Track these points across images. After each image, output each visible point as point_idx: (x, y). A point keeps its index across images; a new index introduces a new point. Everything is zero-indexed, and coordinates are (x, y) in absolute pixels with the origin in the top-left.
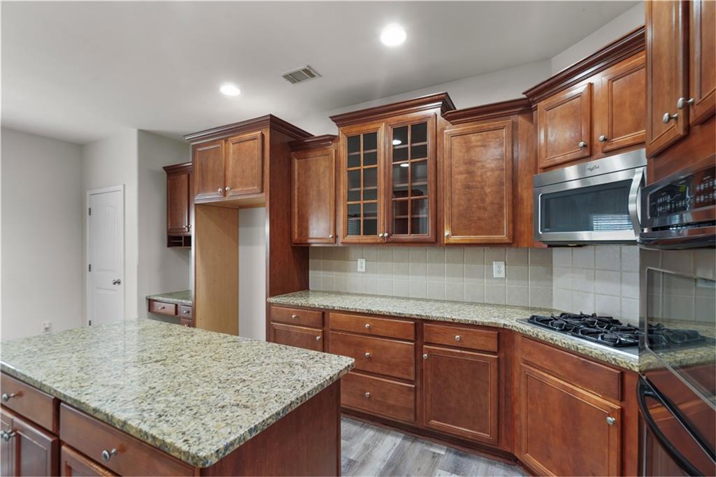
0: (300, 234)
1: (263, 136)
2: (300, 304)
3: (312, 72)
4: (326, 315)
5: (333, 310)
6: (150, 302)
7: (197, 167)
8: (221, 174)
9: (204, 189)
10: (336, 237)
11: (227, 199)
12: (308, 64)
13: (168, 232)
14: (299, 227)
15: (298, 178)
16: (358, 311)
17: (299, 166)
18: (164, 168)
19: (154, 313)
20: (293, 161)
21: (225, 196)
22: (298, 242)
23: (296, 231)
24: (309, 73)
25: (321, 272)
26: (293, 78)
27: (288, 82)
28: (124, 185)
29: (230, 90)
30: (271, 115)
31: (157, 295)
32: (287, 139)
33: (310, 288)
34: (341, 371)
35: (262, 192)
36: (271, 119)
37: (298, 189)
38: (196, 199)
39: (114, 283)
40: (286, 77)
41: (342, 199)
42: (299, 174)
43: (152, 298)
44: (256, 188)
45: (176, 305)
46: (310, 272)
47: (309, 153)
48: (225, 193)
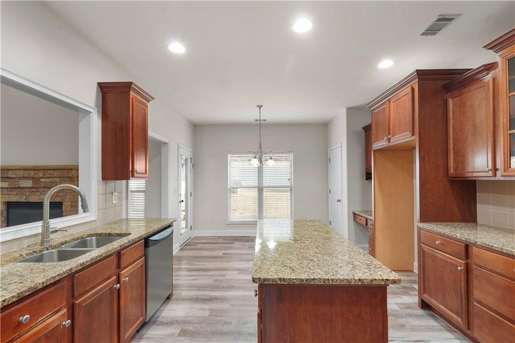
0: (456, 168)
1: (413, 89)
2: (443, 233)
3: (448, 17)
4: (470, 248)
5: (475, 244)
6: (355, 215)
7: (374, 124)
8: (387, 127)
9: (378, 140)
10: (495, 170)
11: (391, 144)
12: (439, 14)
13: (366, 170)
14: (454, 161)
15: (453, 116)
16: (504, 251)
17: (454, 105)
18: (363, 128)
19: (356, 222)
20: (448, 101)
21: (389, 142)
22: (454, 176)
23: (452, 165)
24: (445, 20)
25: (491, 207)
26: (432, 31)
27: (428, 36)
28: (341, 143)
29: (386, 64)
30: (417, 71)
31: (358, 211)
32: (441, 83)
33: (478, 221)
34: (375, 279)
35: (413, 135)
36: (417, 74)
37: (453, 126)
38: (373, 146)
39: (338, 201)
40: (423, 34)
41: (502, 129)
42: (454, 112)
43: (356, 213)
44: (408, 133)
45: (367, 219)
46: (478, 205)
47: (464, 90)
48: (389, 140)
